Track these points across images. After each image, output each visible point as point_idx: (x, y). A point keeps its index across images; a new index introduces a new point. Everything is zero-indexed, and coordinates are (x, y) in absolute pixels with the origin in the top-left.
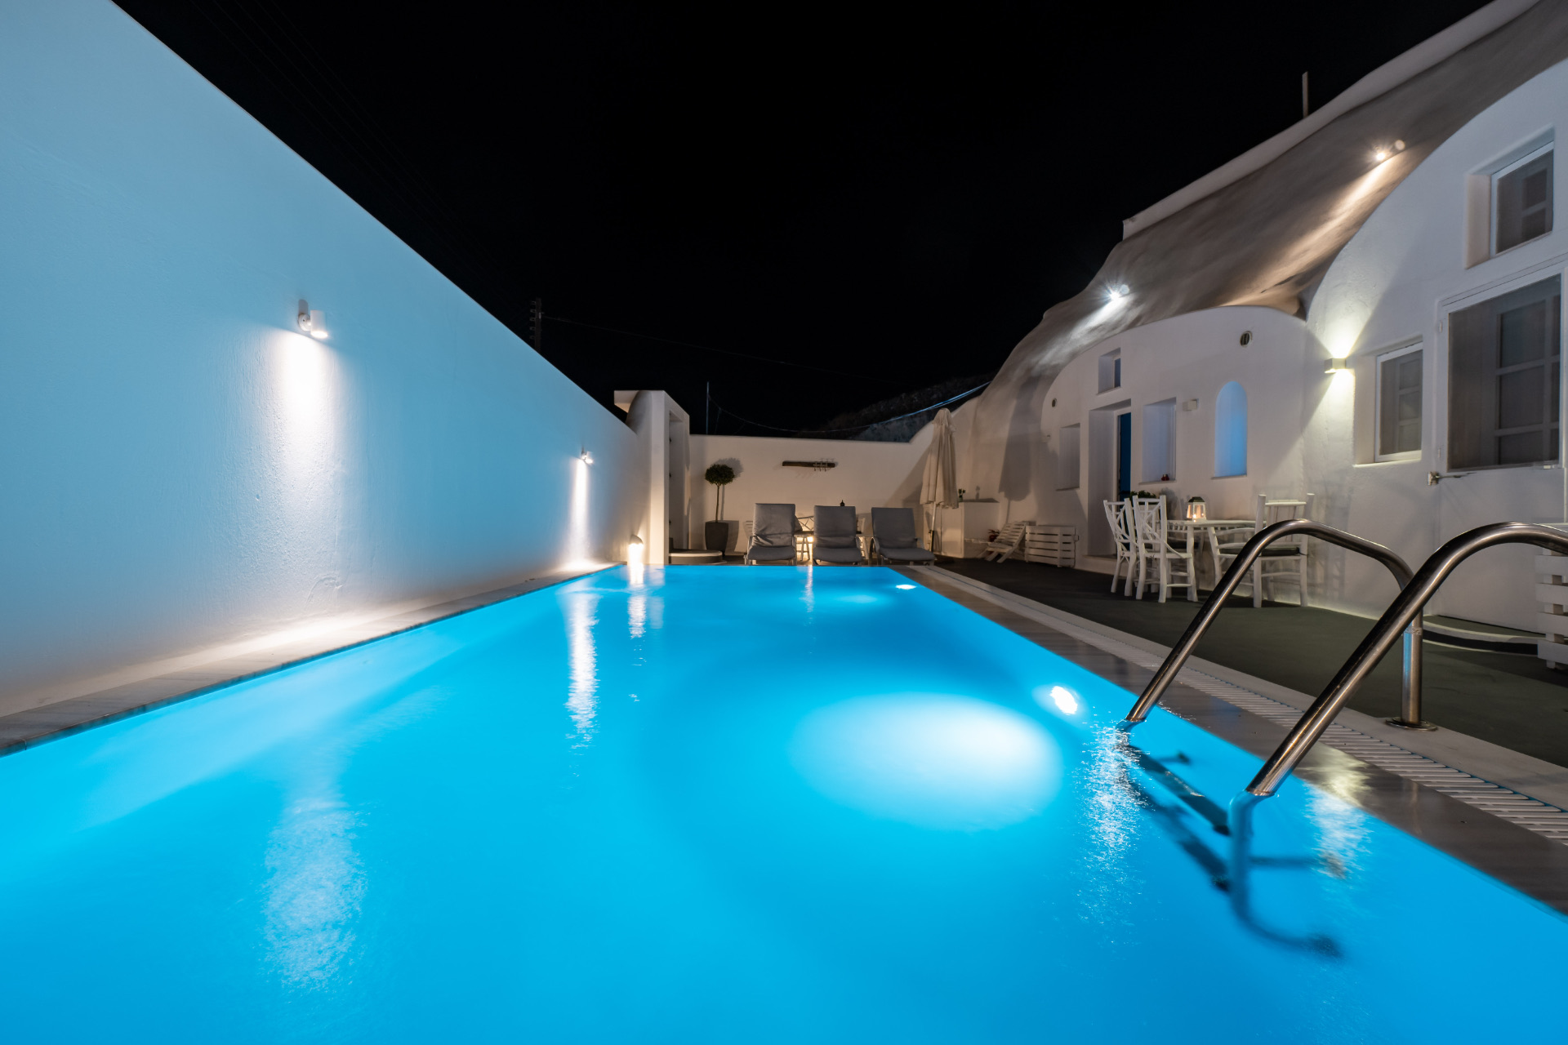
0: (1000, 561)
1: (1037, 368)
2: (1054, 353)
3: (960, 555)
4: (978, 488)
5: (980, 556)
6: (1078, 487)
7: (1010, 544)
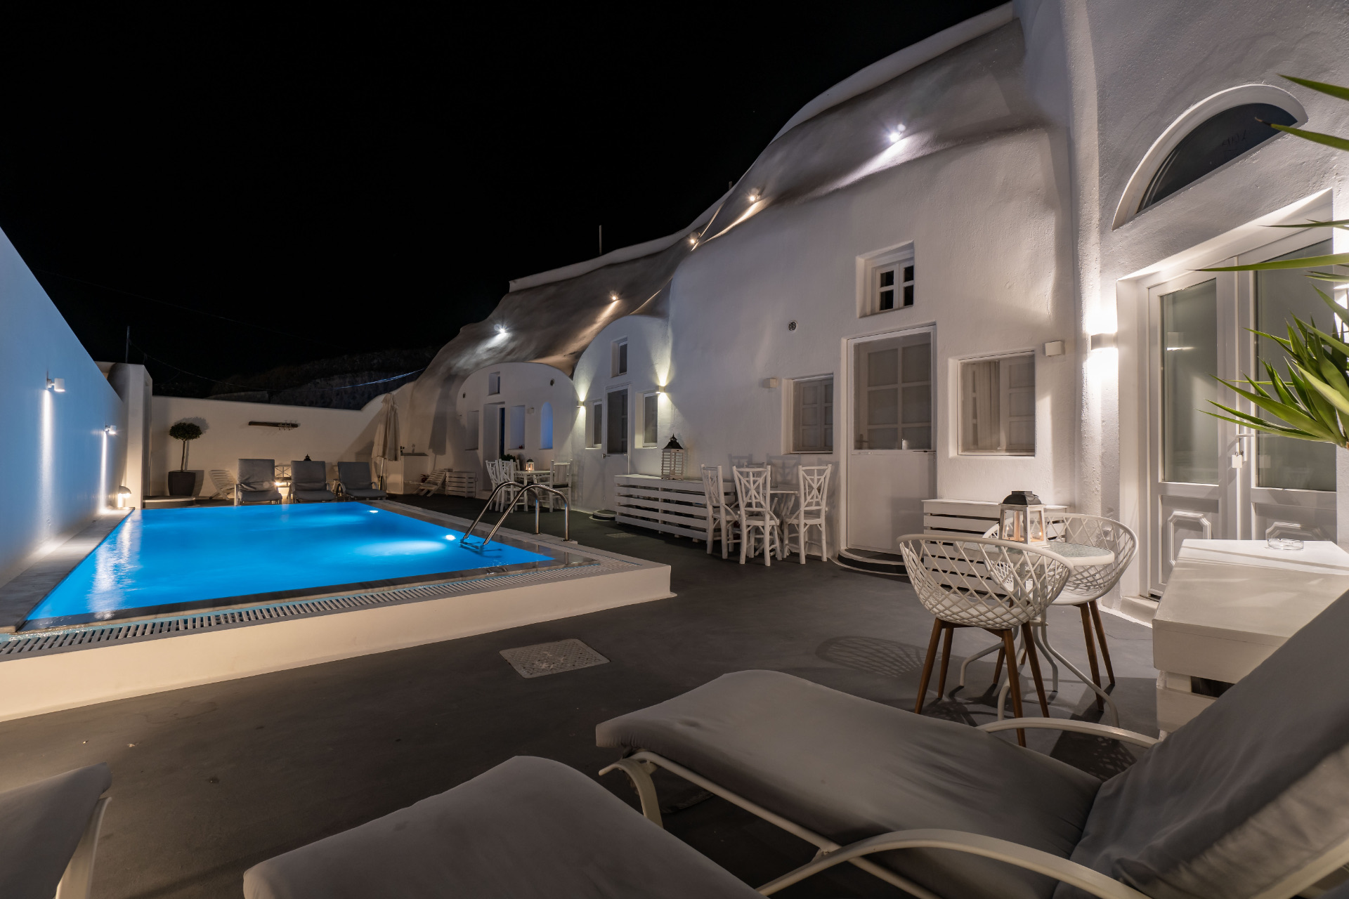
0: (429, 495)
1: (454, 369)
2: (464, 361)
3: (401, 492)
4: (414, 446)
5: (415, 492)
6: (477, 449)
7: (436, 484)
